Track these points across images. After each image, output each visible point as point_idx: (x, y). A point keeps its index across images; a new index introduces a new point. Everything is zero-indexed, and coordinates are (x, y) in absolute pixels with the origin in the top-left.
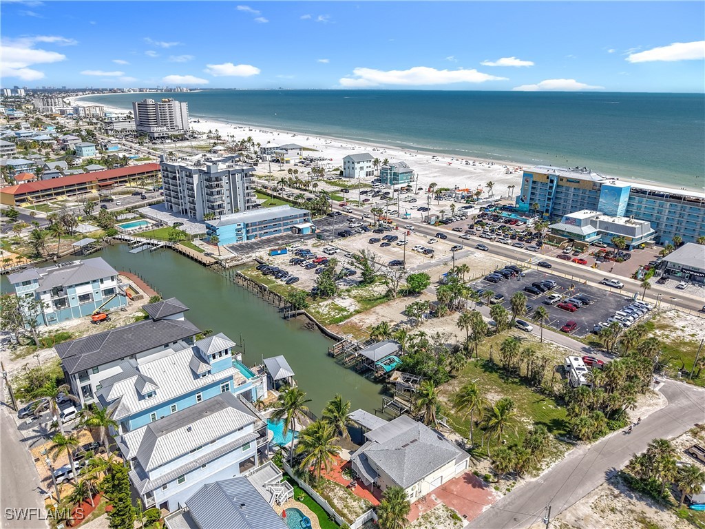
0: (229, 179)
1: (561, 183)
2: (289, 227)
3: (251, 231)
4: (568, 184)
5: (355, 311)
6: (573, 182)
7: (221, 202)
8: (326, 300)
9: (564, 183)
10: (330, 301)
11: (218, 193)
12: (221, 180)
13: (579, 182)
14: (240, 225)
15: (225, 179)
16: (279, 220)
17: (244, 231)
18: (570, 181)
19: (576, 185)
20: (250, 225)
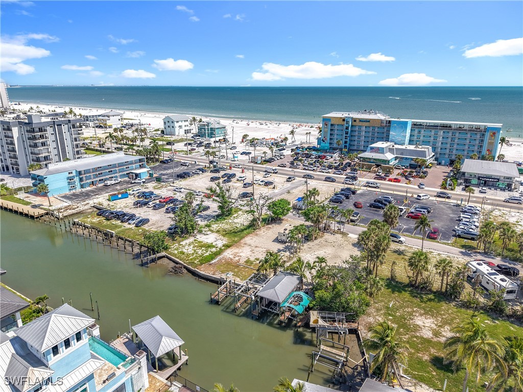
0: (55, 130)
1: (354, 124)
2: (125, 173)
3: (84, 179)
4: (361, 124)
5: (223, 246)
6: (364, 121)
7: (47, 154)
8: (186, 238)
9: (357, 123)
10: (191, 239)
11: (43, 144)
12: (45, 130)
13: (369, 121)
14: (72, 173)
15: (50, 130)
16: (114, 166)
17: (77, 179)
18: (362, 121)
19: (367, 124)
20: (83, 172)
